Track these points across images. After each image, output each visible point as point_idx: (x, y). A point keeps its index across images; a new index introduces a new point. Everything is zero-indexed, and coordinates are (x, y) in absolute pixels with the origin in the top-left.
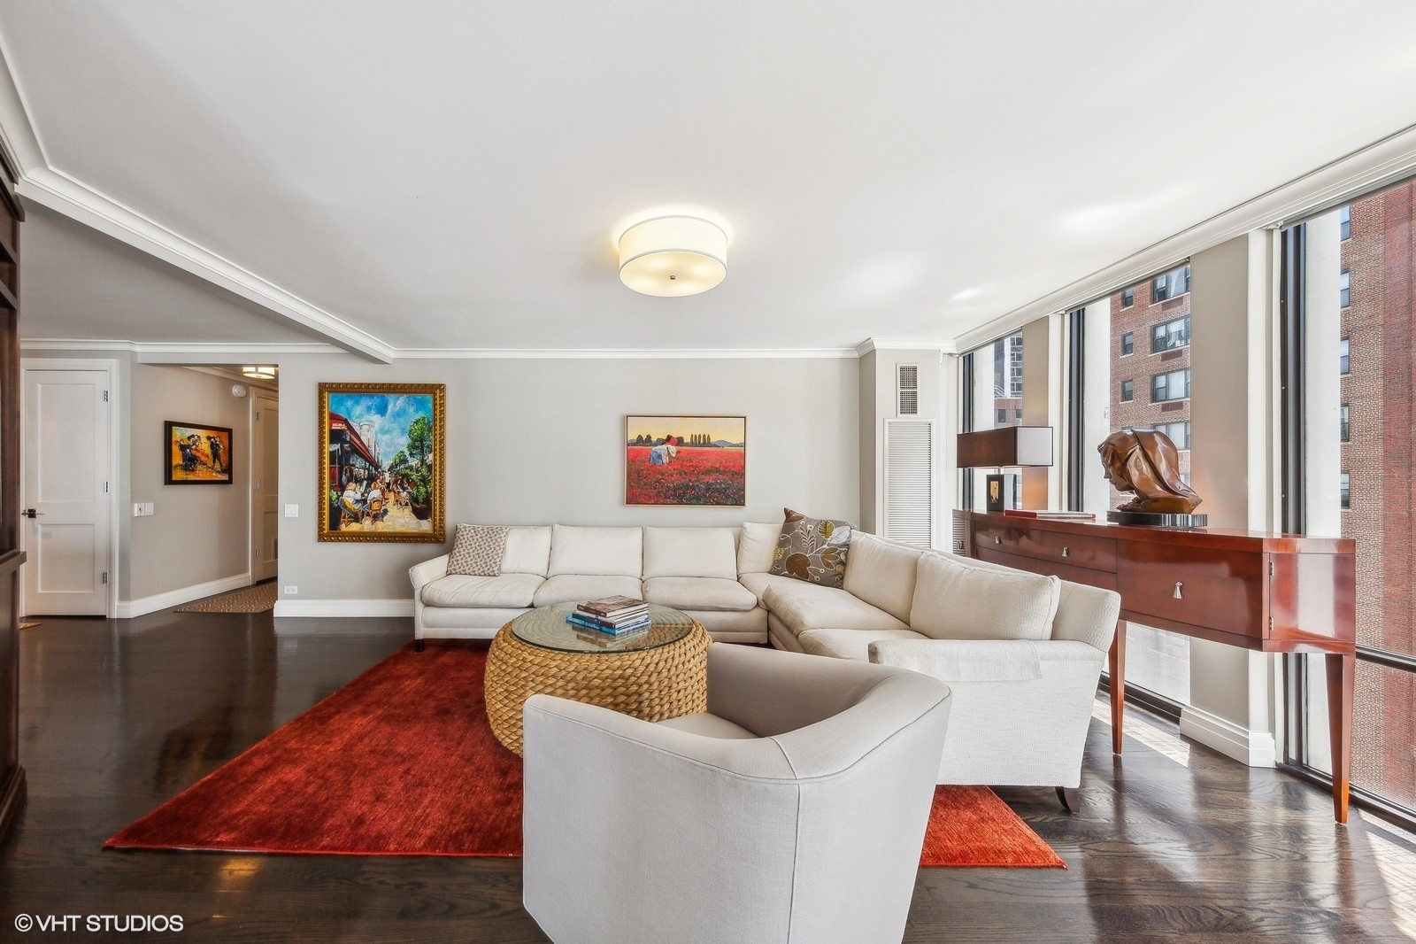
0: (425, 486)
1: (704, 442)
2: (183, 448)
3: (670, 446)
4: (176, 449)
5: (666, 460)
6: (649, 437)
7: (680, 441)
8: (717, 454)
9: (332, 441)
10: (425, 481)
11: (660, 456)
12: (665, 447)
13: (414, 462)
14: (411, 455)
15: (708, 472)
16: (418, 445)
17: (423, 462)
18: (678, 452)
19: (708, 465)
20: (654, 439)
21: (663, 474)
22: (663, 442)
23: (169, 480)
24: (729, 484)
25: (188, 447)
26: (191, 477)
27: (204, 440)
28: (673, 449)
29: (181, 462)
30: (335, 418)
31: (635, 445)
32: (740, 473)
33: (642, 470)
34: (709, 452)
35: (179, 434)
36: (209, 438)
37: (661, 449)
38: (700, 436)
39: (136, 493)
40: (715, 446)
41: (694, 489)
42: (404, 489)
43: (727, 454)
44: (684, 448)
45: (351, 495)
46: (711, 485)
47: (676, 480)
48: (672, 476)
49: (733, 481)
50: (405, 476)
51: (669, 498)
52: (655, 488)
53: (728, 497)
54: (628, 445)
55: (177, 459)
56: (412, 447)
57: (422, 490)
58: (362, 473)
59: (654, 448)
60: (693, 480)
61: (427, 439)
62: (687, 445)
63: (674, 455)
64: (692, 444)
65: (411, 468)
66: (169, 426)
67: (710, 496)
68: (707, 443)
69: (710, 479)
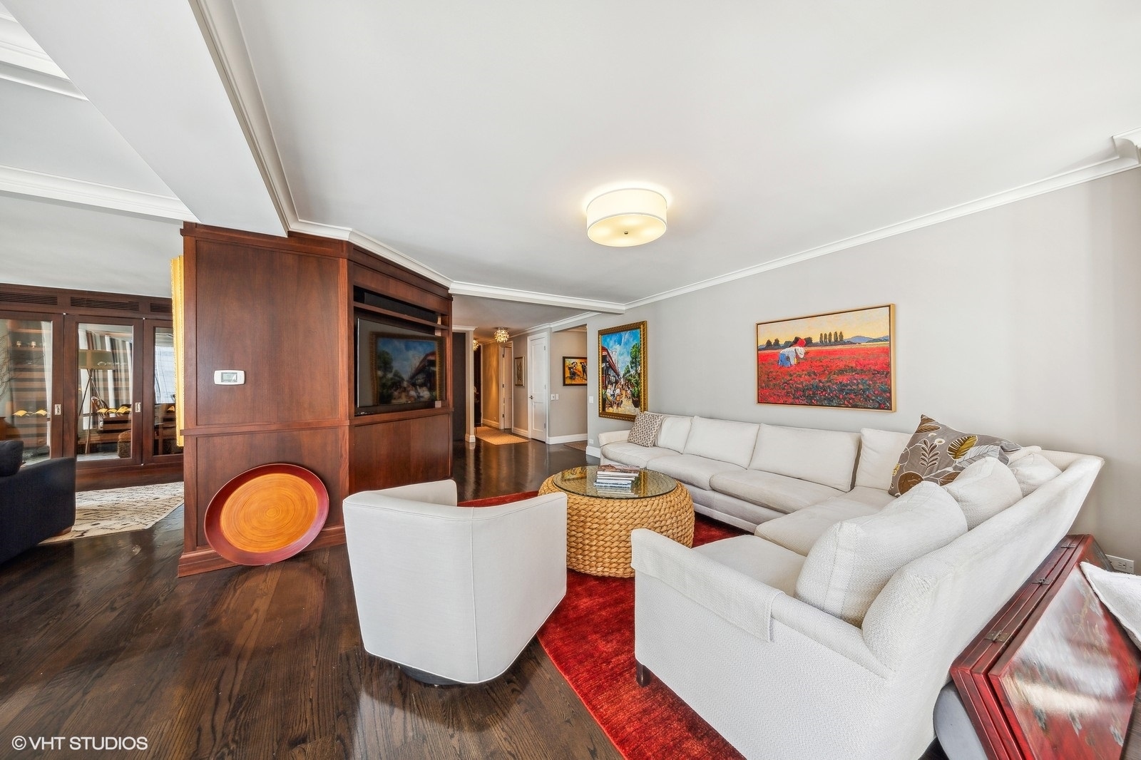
0: (637, 387)
1: (836, 340)
2: (570, 368)
3: (797, 348)
4: (567, 369)
5: (793, 361)
6: (777, 341)
7: (808, 342)
8: (852, 352)
9: (603, 362)
10: (638, 383)
11: (788, 358)
12: (792, 349)
13: (633, 372)
14: (632, 367)
15: (841, 372)
16: (635, 362)
17: (636, 371)
18: (806, 353)
19: (841, 365)
20: (782, 342)
21: (791, 375)
22: (788, 344)
23: (565, 384)
24: (869, 385)
25: (572, 368)
26: (573, 382)
27: (579, 364)
28: (801, 350)
29: (569, 375)
30: (604, 349)
31: (764, 349)
32: (884, 371)
33: (771, 372)
34: (842, 351)
35: (568, 362)
36: (581, 363)
37: (789, 351)
38: (830, 334)
39: (552, 390)
40: (849, 343)
41: (825, 390)
42: (629, 388)
43: (866, 351)
44: (813, 348)
45: (609, 392)
46: (846, 385)
47: (805, 380)
48: (800, 377)
49: (875, 383)
50: (629, 380)
51: (798, 398)
52: (784, 389)
53: (867, 398)
54: (758, 350)
55: (568, 374)
56: (632, 363)
57: (636, 389)
58: (613, 379)
59: (782, 351)
60: (823, 381)
61: (638, 357)
62: (816, 345)
63: (802, 356)
64: (822, 343)
65: (631, 375)
66: (564, 358)
67: (845, 399)
68: (839, 340)
69: (844, 379)
